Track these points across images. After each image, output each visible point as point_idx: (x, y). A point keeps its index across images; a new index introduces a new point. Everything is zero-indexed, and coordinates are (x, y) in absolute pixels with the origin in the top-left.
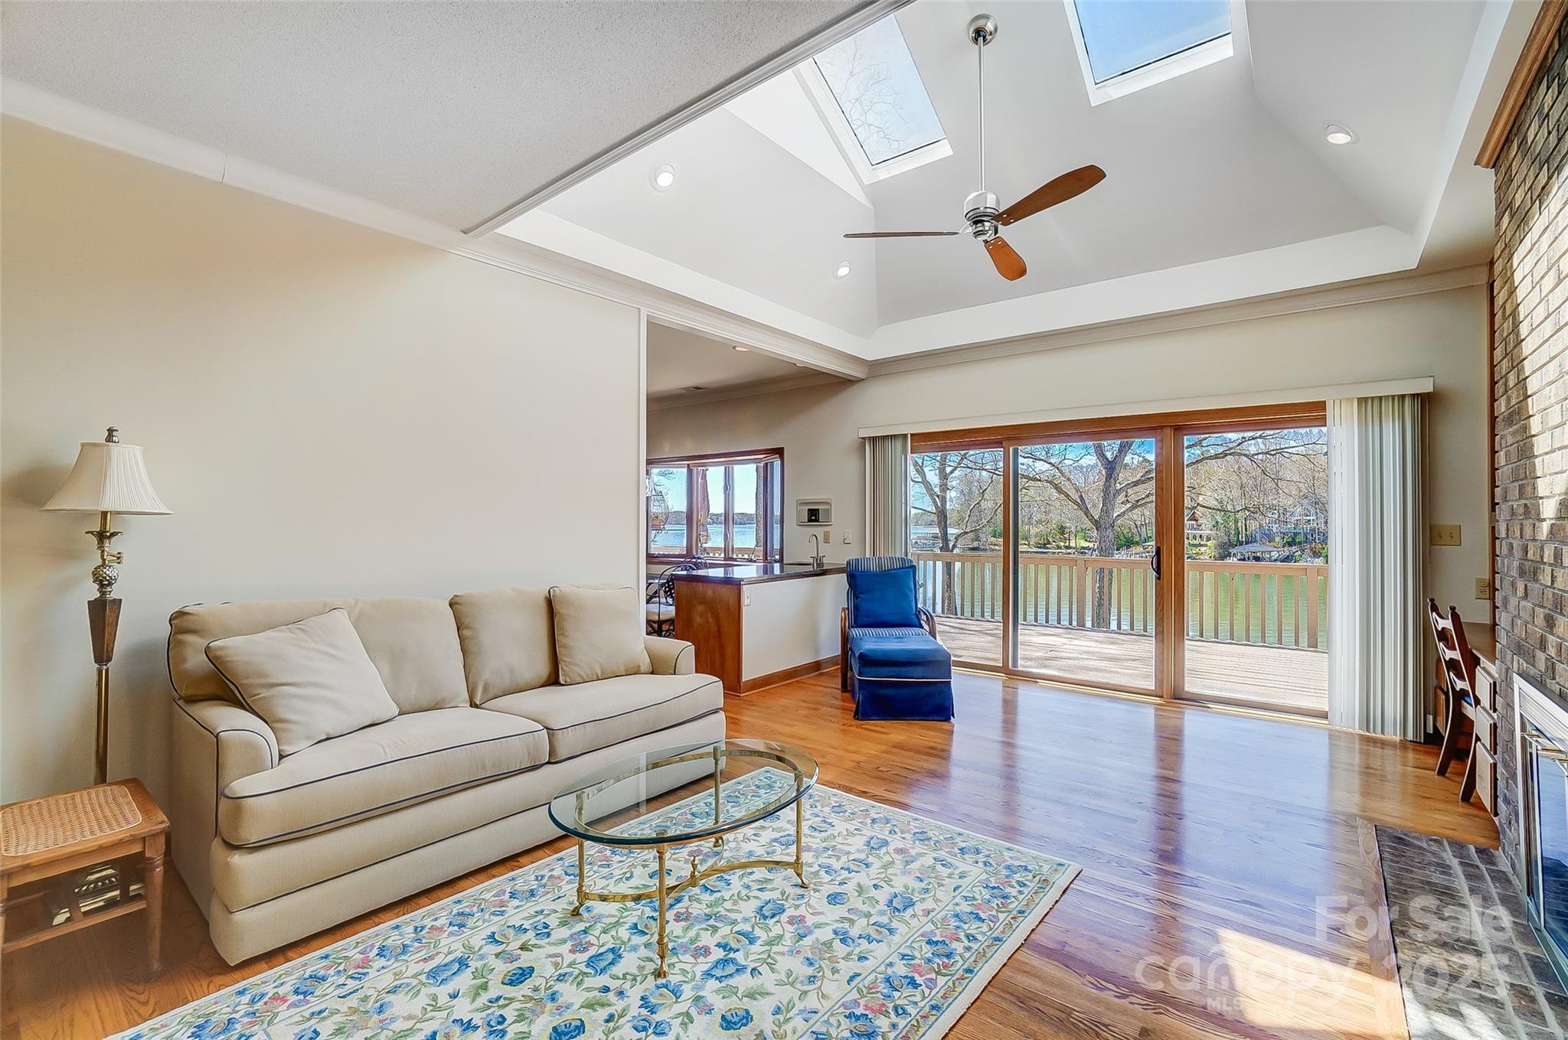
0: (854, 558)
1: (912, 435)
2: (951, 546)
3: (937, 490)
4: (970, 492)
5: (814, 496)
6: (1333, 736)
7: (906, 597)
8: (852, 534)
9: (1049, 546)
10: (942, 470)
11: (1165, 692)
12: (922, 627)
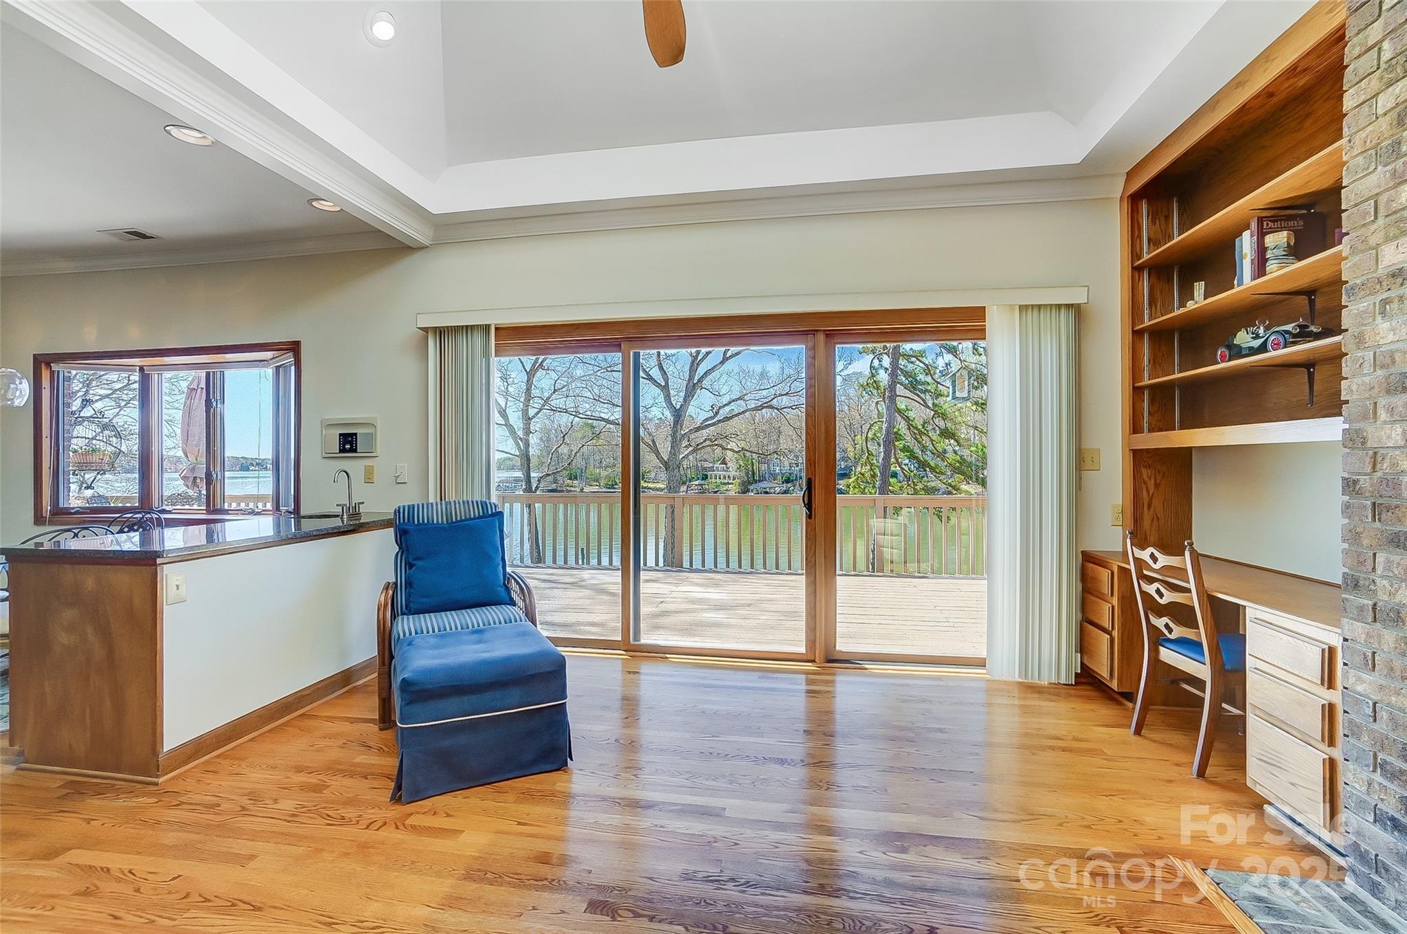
0: (406, 504)
1: (497, 329)
2: (534, 489)
3: (520, 433)
4: (549, 440)
5: (349, 413)
6: (994, 688)
7: (488, 558)
8: (407, 469)
9: (616, 486)
10: (525, 412)
11: (817, 655)
12: (513, 603)
